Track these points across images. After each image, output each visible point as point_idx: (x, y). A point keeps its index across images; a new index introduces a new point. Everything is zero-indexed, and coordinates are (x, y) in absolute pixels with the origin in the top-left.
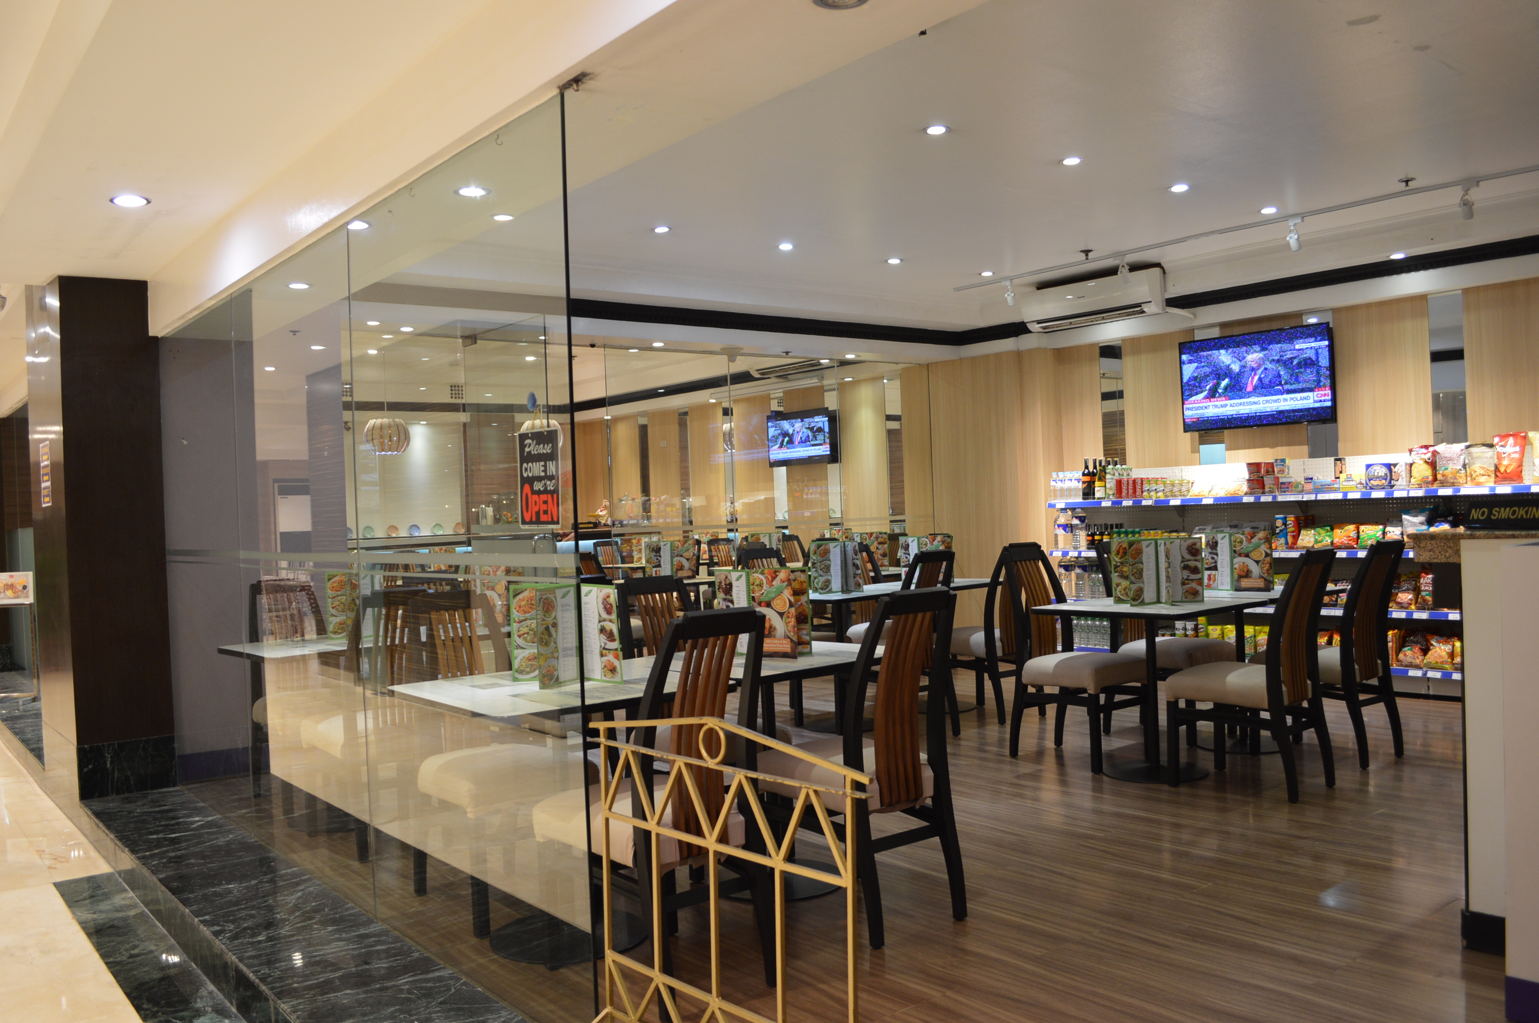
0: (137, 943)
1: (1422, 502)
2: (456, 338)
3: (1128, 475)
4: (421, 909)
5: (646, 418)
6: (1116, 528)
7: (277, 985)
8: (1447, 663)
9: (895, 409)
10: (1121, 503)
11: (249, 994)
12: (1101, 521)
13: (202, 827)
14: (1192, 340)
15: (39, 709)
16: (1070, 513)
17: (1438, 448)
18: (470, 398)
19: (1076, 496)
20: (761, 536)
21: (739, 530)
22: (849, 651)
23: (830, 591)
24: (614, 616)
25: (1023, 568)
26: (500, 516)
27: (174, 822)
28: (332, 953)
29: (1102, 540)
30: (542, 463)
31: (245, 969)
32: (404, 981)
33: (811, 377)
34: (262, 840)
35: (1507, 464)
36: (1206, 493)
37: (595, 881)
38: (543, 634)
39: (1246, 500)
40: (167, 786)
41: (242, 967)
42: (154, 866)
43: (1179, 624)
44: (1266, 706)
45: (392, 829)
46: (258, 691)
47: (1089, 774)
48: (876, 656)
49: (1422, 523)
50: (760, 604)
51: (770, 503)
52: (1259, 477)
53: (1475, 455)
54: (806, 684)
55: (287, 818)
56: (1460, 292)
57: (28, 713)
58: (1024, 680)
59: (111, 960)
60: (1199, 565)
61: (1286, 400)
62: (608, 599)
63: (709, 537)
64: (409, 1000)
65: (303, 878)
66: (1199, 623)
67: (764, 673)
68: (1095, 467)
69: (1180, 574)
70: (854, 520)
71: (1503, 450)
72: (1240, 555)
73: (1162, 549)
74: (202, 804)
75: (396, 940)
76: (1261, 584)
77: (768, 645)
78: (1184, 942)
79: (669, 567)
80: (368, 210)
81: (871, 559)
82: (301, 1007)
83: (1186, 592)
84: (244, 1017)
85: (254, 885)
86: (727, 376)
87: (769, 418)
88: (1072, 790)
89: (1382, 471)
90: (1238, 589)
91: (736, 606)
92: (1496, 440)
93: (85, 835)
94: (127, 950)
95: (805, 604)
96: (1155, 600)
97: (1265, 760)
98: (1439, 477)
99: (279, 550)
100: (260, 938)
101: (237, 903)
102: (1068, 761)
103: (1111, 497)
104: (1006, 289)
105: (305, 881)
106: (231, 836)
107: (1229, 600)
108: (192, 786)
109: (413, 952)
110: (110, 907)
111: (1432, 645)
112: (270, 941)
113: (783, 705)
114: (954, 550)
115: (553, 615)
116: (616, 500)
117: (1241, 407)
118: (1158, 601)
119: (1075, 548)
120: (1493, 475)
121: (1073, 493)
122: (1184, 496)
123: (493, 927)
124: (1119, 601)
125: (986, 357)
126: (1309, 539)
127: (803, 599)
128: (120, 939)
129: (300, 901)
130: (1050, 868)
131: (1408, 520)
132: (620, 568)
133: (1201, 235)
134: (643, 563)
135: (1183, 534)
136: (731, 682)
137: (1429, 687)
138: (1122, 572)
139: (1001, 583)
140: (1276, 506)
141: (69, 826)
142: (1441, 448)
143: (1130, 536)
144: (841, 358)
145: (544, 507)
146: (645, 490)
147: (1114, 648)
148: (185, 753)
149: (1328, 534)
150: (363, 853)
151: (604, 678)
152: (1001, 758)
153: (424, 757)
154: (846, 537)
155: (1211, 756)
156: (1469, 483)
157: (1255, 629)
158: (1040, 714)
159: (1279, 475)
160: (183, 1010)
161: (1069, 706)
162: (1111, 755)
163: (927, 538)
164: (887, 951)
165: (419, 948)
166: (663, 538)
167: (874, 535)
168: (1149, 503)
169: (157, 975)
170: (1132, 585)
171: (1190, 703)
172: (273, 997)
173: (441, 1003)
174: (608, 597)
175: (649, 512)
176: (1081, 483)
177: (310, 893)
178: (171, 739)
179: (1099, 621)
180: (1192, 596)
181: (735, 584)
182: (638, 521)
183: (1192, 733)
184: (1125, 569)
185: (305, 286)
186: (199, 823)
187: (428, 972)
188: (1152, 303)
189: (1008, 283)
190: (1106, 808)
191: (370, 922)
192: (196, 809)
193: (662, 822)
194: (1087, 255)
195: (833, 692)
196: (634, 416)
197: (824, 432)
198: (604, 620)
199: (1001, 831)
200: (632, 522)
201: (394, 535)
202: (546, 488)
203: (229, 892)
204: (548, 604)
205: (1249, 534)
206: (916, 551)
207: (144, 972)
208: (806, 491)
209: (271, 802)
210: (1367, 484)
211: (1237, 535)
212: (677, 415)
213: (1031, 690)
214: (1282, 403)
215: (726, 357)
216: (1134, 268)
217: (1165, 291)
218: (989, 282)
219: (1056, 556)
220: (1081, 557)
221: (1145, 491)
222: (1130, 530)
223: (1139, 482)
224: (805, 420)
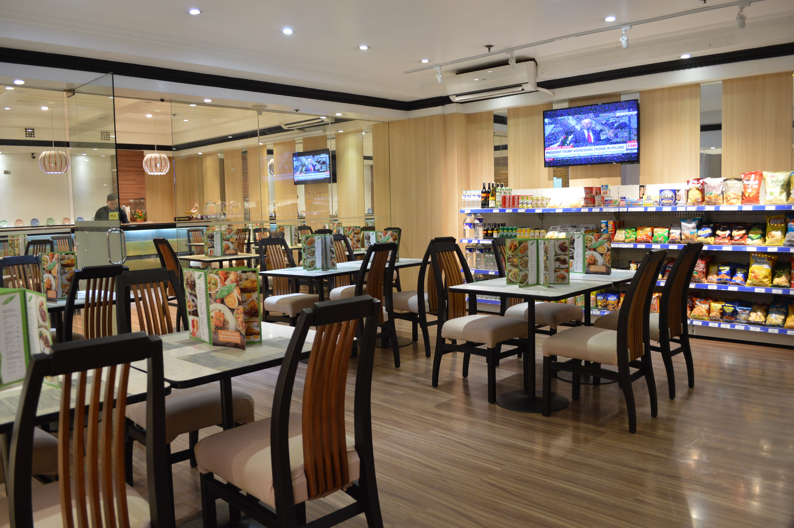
1: (694, 214)
3: (510, 193)
5: (223, 155)
6: (501, 226)
8: (705, 316)
9: (369, 152)
10: (505, 210)
12: (492, 221)
14: (551, 109)
16: (473, 216)
17: (704, 180)
19: (478, 205)
23: (315, 270)
25: (444, 256)
29: (493, 233)
33: (319, 130)
35: (750, 192)
36: (558, 206)
39: (583, 210)
44: (616, 363)
47: (486, 403)
49: (693, 228)
50: (215, 301)
51: (295, 206)
52: (591, 196)
53: (730, 186)
56: (721, 82)
58: (443, 335)
60: (567, 258)
61: (609, 148)
68: (489, 188)
69: (553, 265)
70: (343, 217)
71: (748, 183)
72: (590, 249)
73: (542, 247)
76: (604, 269)
77: (222, 336)
79: (220, 247)
83: (558, 277)
87: (294, 156)
88: (475, 420)
89: (670, 194)
90: (588, 274)
92: (743, 176)
96: (535, 282)
98: (706, 199)
102: (472, 392)
103: (499, 207)
104: (436, 73)
111: (696, 304)
116: (203, 204)
117: (581, 152)
118: (538, 283)
119: (476, 238)
120: (741, 199)
121: (476, 204)
122: (544, 207)
124: (510, 282)
125: (424, 118)
126: (622, 236)
131: (685, 226)
133: (563, 37)
137: (693, 330)
138: (513, 262)
139: (429, 263)
140: (602, 215)
142: (708, 180)
143: (510, 231)
144: (334, 116)
149: (634, 233)
152: (426, 388)
155: (569, 387)
156: (725, 203)
159: (604, 195)
161: (472, 354)
163: (382, 232)
167: (352, 228)
168: (523, 211)
170: (520, 272)
174: (42, 305)
175: (224, 210)
176: (480, 197)
180: (562, 280)
181: (197, 281)
182: (217, 216)
184: (515, 260)
188: (529, 84)
189: (438, 68)
194: (489, 49)
196: (216, 153)
197: (327, 164)
198: (41, 327)
200: (213, 217)
206: (374, 242)
208: (316, 199)
210: (660, 202)
212: (240, 153)
213: (448, 342)
214: (606, 150)
215: (256, 112)
216: (519, 60)
217: (537, 77)
218: (426, 68)
219: (462, 243)
220: (479, 244)
221: (520, 203)
222: (510, 227)
223: (517, 198)
224: (315, 156)
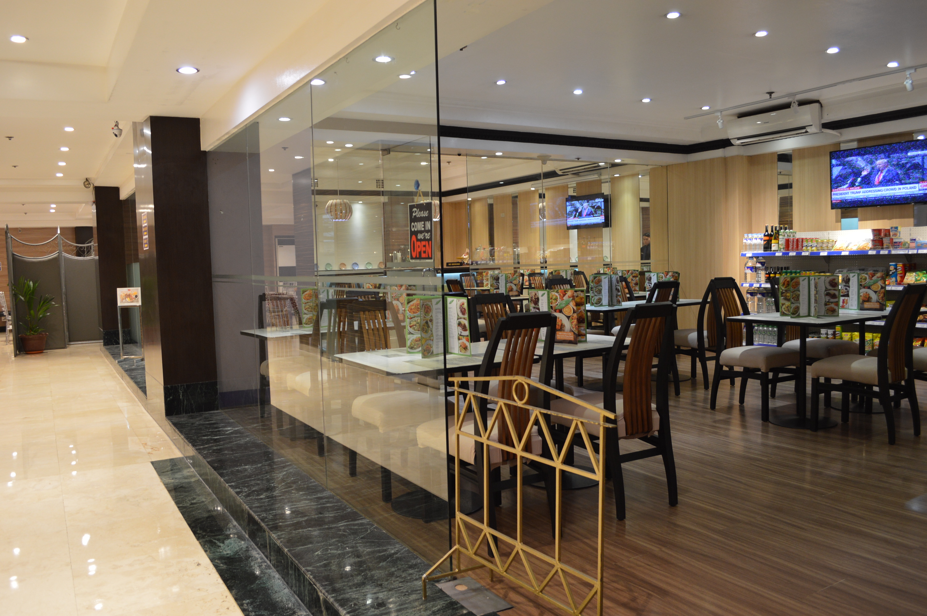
0: (195, 496)
2: (378, 150)
3: (794, 236)
4: (353, 484)
5: (492, 200)
6: (785, 269)
7: (271, 523)
9: (645, 194)
10: (788, 253)
11: (255, 528)
12: (776, 265)
13: (232, 433)
14: (839, 150)
15: (144, 365)
16: (755, 259)
18: (387, 187)
19: (759, 249)
20: (561, 272)
21: (548, 267)
22: (608, 341)
23: (601, 305)
24: (466, 316)
25: (723, 293)
26: (405, 258)
27: (216, 430)
28: (302, 507)
29: (775, 276)
30: (423, 223)
31: (253, 513)
32: (342, 524)
33: (593, 174)
34: (265, 442)
36: (844, 248)
37: (451, 471)
38: (424, 325)
39: (870, 253)
40: (213, 410)
41: (251, 512)
42: (205, 454)
43: (823, 331)
44: (877, 383)
45: (338, 438)
46: (263, 356)
47: (760, 422)
48: (625, 344)
50: (555, 311)
51: (567, 251)
52: (880, 238)
54: (586, 362)
55: (279, 430)
57: (139, 367)
58: (721, 362)
59: (181, 505)
60: (837, 293)
62: (463, 306)
63: (529, 272)
64: (344, 535)
65: (287, 464)
66: (836, 330)
67: (555, 352)
68: (772, 231)
69: (824, 299)
70: (618, 262)
72: (864, 287)
73: (812, 283)
74: (232, 421)
75: (338, 501)
76: (877, 306)
77: (559, 336)
78: (814, 527)
79: (504, 289)
80: (323, 72)
81: (628, 286)
82: (283, 536)
83: (827, 310)
84: (252, 540)
85: (259, 467)
86: (541, 174)
87: (567, 200)
88: (749, 431)
90: (862, 309)
91: (541, 311)
93: (168, 436)
94: (189, 500)
95: (583, 311)
96: (807, 314)
97: (875, 418)
99: (278, 275)
100: (262, 497)
101: (249, 477)
102: (747, 414)
103: (782, 250)
104: (717, 118)
105: (288, 465)
106: (248, 439)
107: (856, 315)
108: (227, 410)
109: (347, 509)
110: (181, 476)
112: (268, 498)
113: (571, 373)
114: (680, 281)
115: (430, 315)
116: (474, 249)
117: (870, 193)
118: (809, 315)
119: (758, 282)
121: (757, 247)
122: (830, 250)
123: (393, 496)
124: (783, 314)
125: (704, 161)
126: (911, 278)
127: (582, 308)
128: (186, 494)
129: (285, 477)
130: (731, 477)
132: (476, 290)
133: (846, 81)
134: (489, 287)
135: (828, 274)
136: (535, 357)
138: (786, 296)
139: (708, 302)
140: (891, 257)
141: (160, 431)
143: (793, 274)
144: (612, 162)
145: (424, 249)
146: (492, 243)
147: (780, 344)
148: (224, 391)
149: (925, 275)
150: (321, 451)
151: (460, 353)
152: (705, 410)
153: (355, 397)
154: (613, 273)
155: (839, 414)
157: (873, 335)
158: (731, 384)
159: (893, 237)
160: (219, 535)
161: (749, 379)
162: (775, 410)
163: (663, 273)
164: (628, 522)
165: (351, 506)
166: (501, 272)
167: (630, 272)
168: (807, 254)
169: (205, 515)
170: (792, 305)
171: (828, 380)
172: (268, 530)
173: (362, 538)
174: (463, 304)
175: (494, 256)
176: (763, 241)
177: (291, 473)
178: (216, 383)
179: (772, 327)
180: (831, 313)
181: (540, 298)
182: (487, 262)
183: (828, 398)
184: (788, 295)
185: (288, 120)
186: (231, 431)
187: (356, 520)
188: (813, 126)
189: (719, 114)
190: (771, 443)
191: (323, 490)
192: (229, 423)
193: (490, 438)
194: (771, 95)
195: (602, 367)
196: (485, 199)
197: (602, 209)
198: (461, 318)
199: (700, 453)
200: (483, 262)
201: (344, 269)
202: (425, 238)
203: (246, 470)
204: (428, 308)
205: (871, 274)
206: (656, 281)
207: (199, 513)
208: (589, 244)
209: (271, 421)
211: (863, 275)
212: (511, 198)
213: (725, 368)
214: (897, 191)
215: (540, 162)
216: (802, 103)
217: (822, 118)
218: (707, 113)
219: (744, 286)
220: (761, 288)
221: (804, 246)
222: (794, 271)
223: (801, 240)
224: (590, 201)
